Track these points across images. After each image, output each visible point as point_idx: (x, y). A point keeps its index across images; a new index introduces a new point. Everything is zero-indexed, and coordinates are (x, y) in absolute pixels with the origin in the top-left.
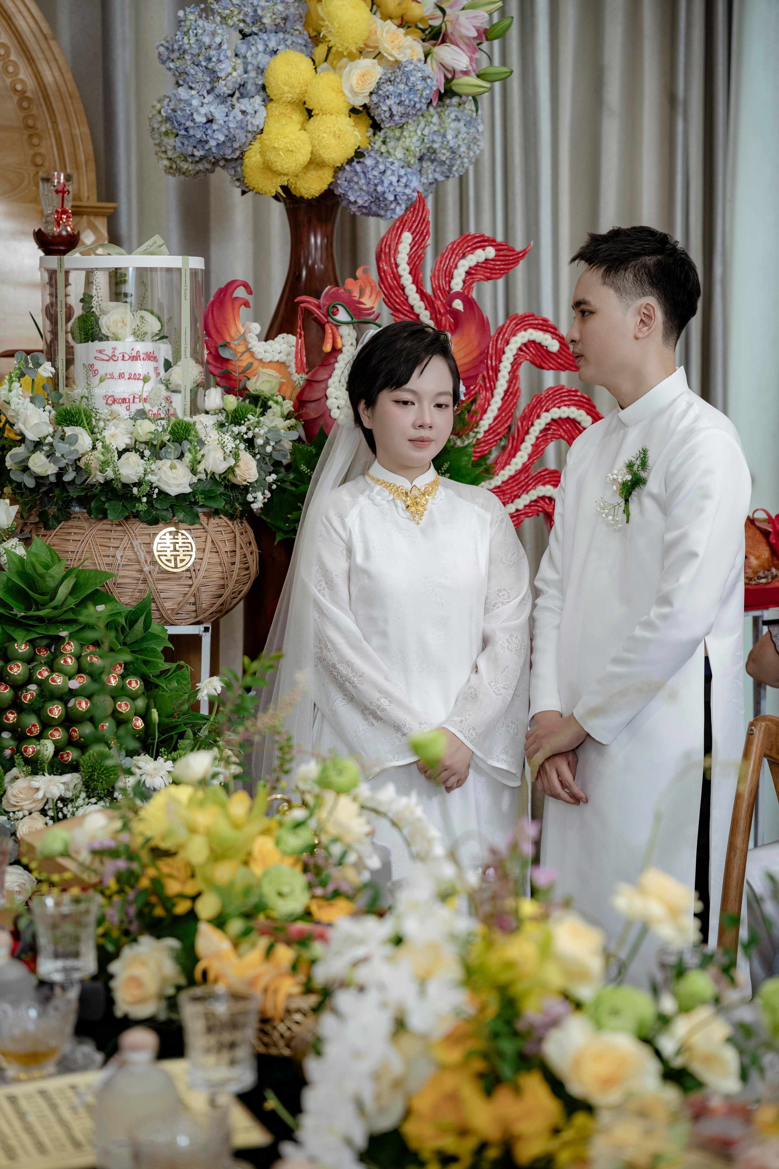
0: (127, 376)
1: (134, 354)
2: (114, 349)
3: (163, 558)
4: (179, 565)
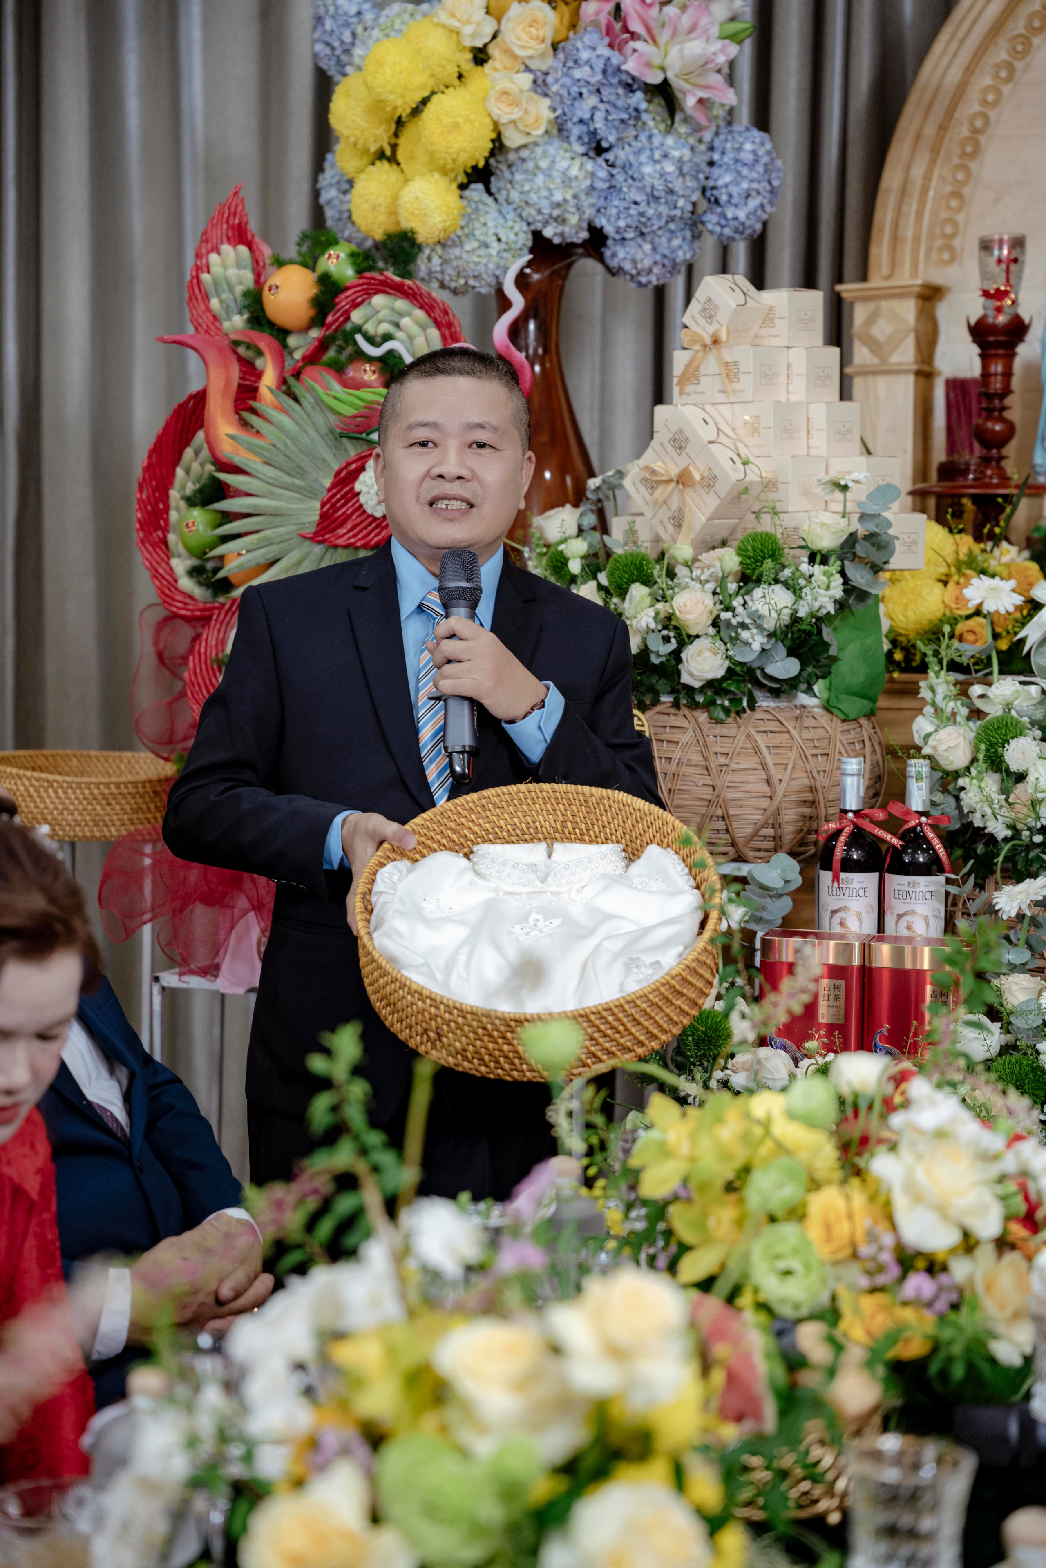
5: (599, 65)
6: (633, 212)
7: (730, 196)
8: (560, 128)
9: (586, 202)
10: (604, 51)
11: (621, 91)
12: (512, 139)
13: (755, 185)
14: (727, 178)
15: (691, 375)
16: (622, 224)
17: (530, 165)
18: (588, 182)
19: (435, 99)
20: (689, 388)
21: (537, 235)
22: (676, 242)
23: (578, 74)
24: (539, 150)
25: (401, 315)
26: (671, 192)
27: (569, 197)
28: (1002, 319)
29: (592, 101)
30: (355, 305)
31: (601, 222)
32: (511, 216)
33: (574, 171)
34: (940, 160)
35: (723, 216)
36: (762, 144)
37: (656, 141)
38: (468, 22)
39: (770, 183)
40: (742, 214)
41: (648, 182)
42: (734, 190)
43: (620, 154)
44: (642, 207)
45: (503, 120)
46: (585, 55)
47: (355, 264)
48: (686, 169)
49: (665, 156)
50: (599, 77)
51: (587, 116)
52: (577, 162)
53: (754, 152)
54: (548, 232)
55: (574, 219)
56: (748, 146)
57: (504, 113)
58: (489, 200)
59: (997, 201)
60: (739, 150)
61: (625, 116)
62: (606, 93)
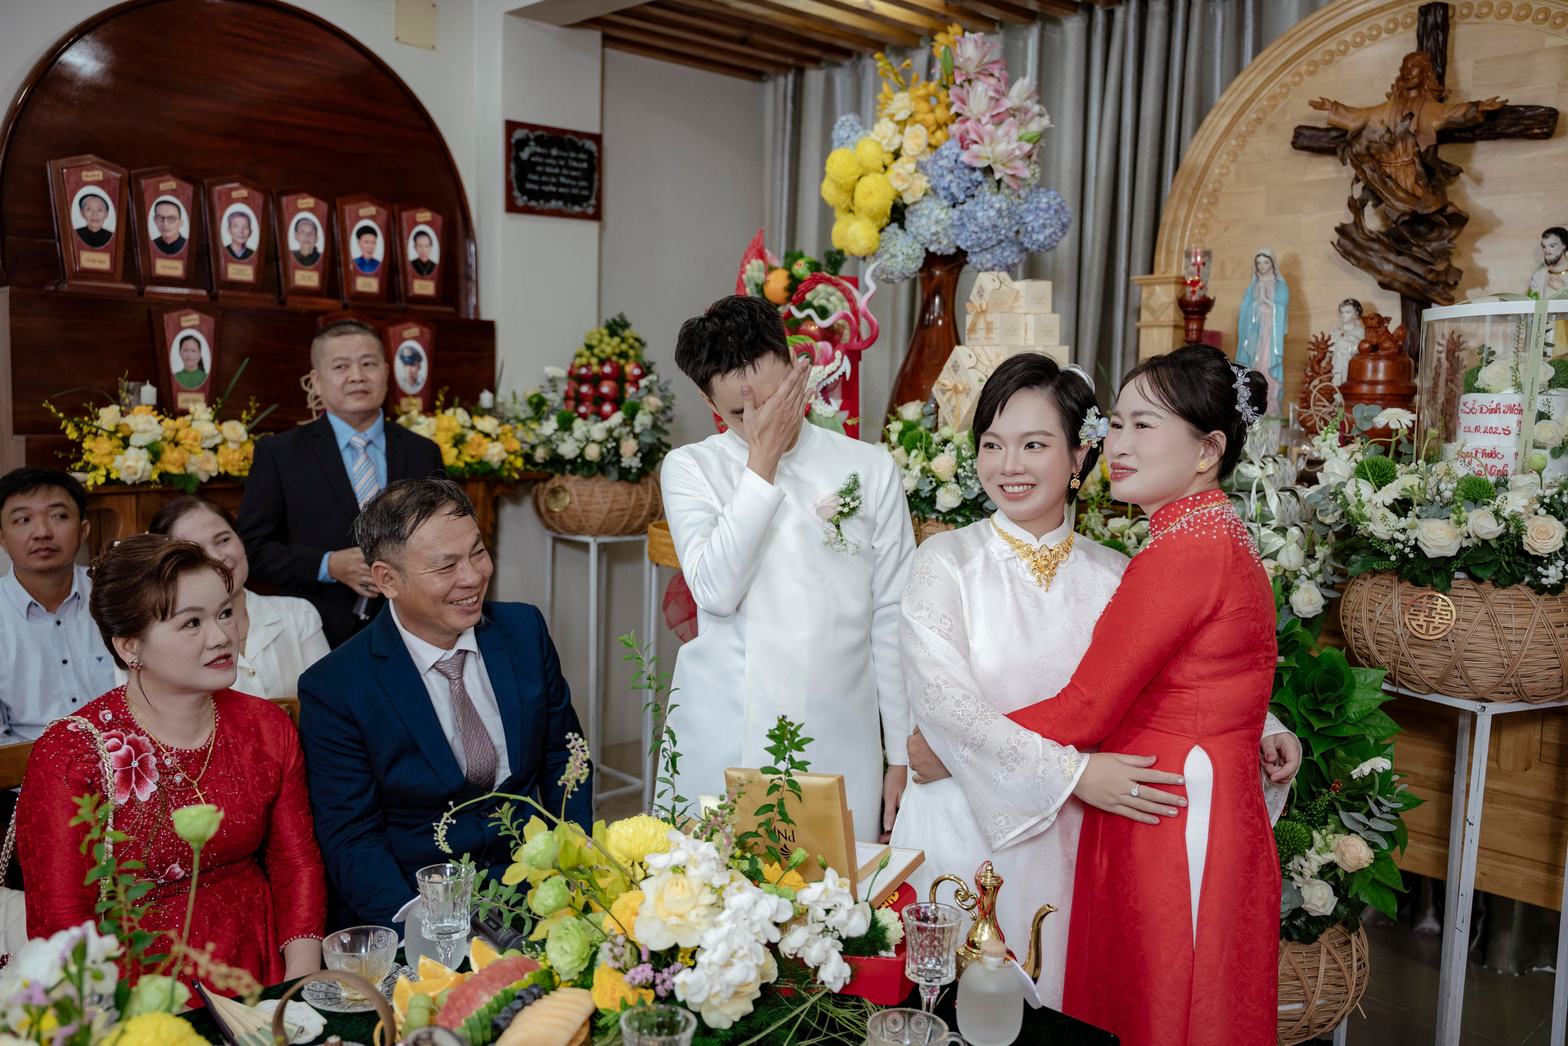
0: (1482, 430)
1: (1494, 406)
2: (1475, 401)
3: (1414, 623)
4: (1431, 632)
5: (954, 157)
6: (974, 236)
7: (1033, 228)
8: (932, 192)
9: (951, 232)
10: (957, 150)
11: (966, 171)
12: (908, 199)
13: (1048, 222)
14: (1031, 218)
15: (973, 329)
16: (969, 243)
17: (919, 213)
18: (950, 222)
19: (863, 179)
20: (973, 336)
21: (927, 250)
22: (1006, 254)
23: (941, 163)
24: (924, 205)
25: (831, 295)
26: (995, 226)
27: (940, 229)
28: (1195, 298)
29: (949, 177)
30: (808, 290)
31: (959, 243)
32: (910, 240)
33: (943, 216)
34: (1195, 207)
35: (1031, 238)
36: (1055, 198)
37: (987, 199)
38: (885, 138)
39: (1059, 219)
40: (1041, 238)
41: (980, 220)
42: (1036, 225)
43: (965, 206)
44: (979, 235)
45: (900, 189)
46: (945, 153)
47: (810, 269)
48: (1005, 213)
49: (992, 207)
50: (953, 164)
51: (946, 185)
52: (945, 211)
53: (1048, 203)
54: (932, 249)
55: (945, 242)
56: (1045, 200)
57: (900, 186)
58: (900, 232)
59: (1226, 229)
60: (1039, 202)
61: (969, 185)
62: (956, 172)
